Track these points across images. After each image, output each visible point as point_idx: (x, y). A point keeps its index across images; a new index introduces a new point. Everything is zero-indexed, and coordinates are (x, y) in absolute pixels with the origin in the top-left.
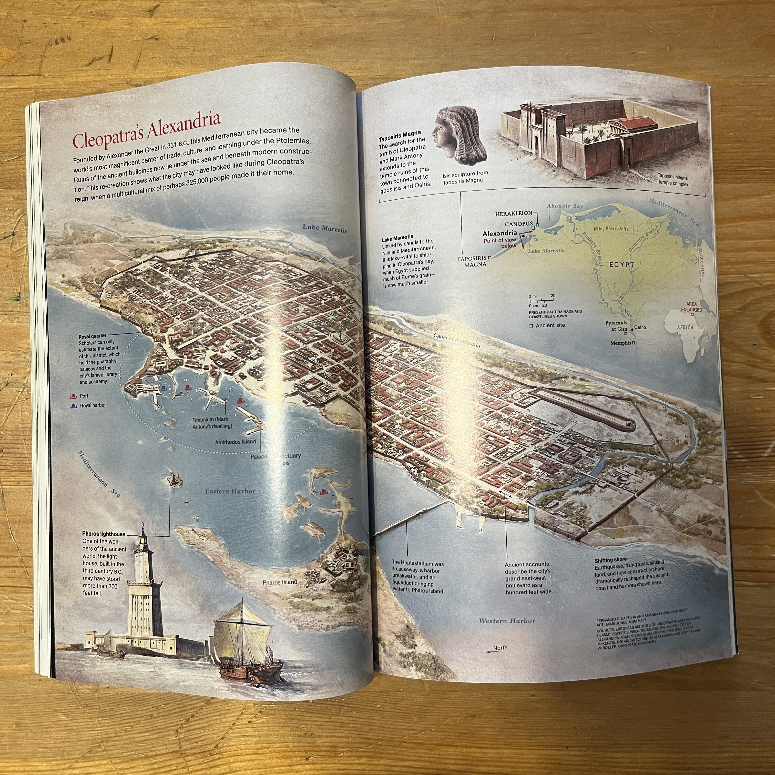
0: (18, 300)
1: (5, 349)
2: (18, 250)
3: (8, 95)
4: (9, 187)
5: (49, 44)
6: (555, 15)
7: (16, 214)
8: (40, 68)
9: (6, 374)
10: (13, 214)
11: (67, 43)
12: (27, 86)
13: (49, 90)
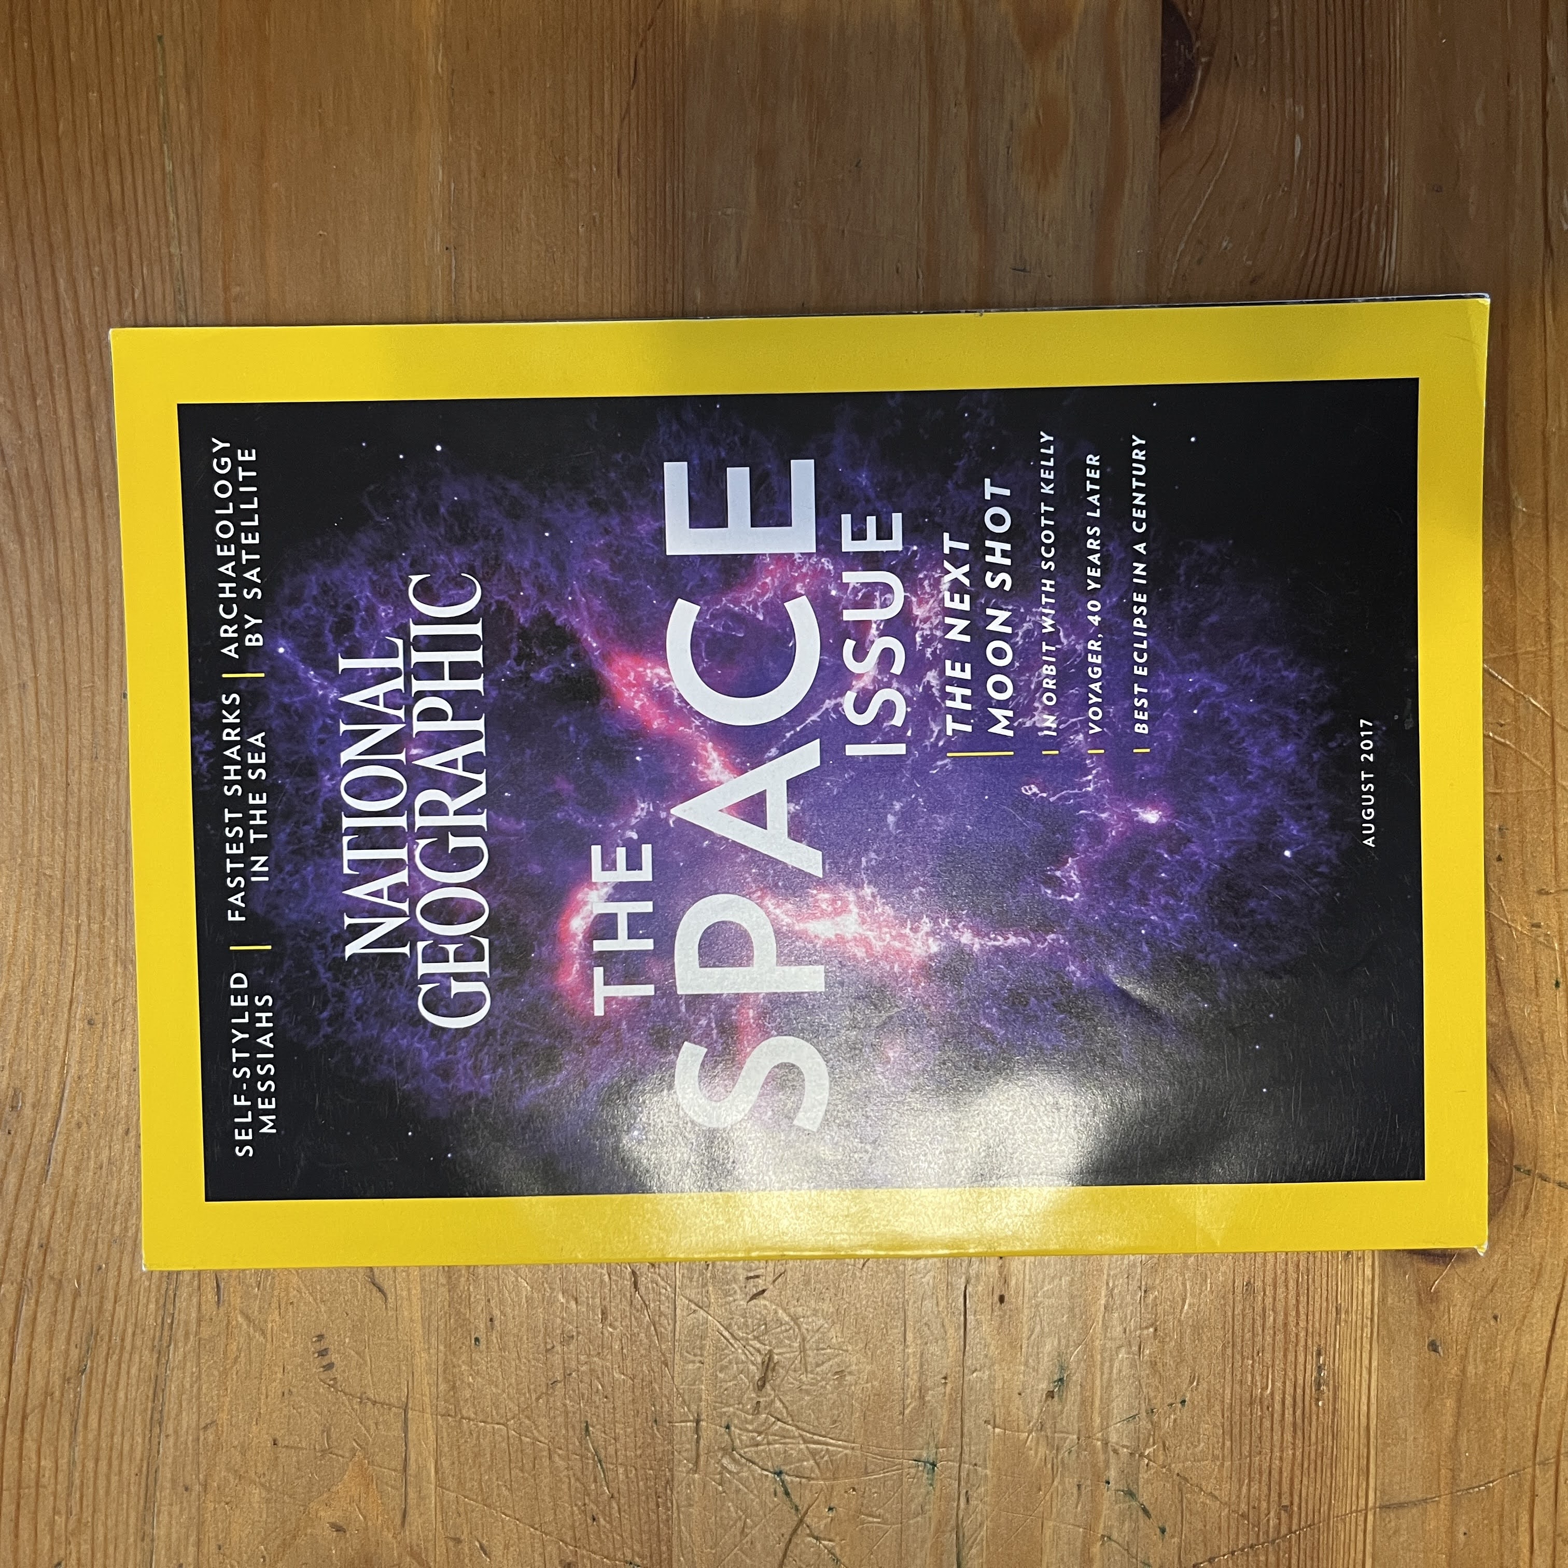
0: (934, 1465)
1: (1048, 1498)
2: (818, 1464)
3: (451, 1482)
4: (668, 1482)
5: (333, 1384)
6: (275, 185)
7: (732, 1467)
8: (390, 1406)
9: (1108, 1496)
10: (730, 1472)
11: (331, 1342)
12: (432, 1437)
13: (443, 1387)
